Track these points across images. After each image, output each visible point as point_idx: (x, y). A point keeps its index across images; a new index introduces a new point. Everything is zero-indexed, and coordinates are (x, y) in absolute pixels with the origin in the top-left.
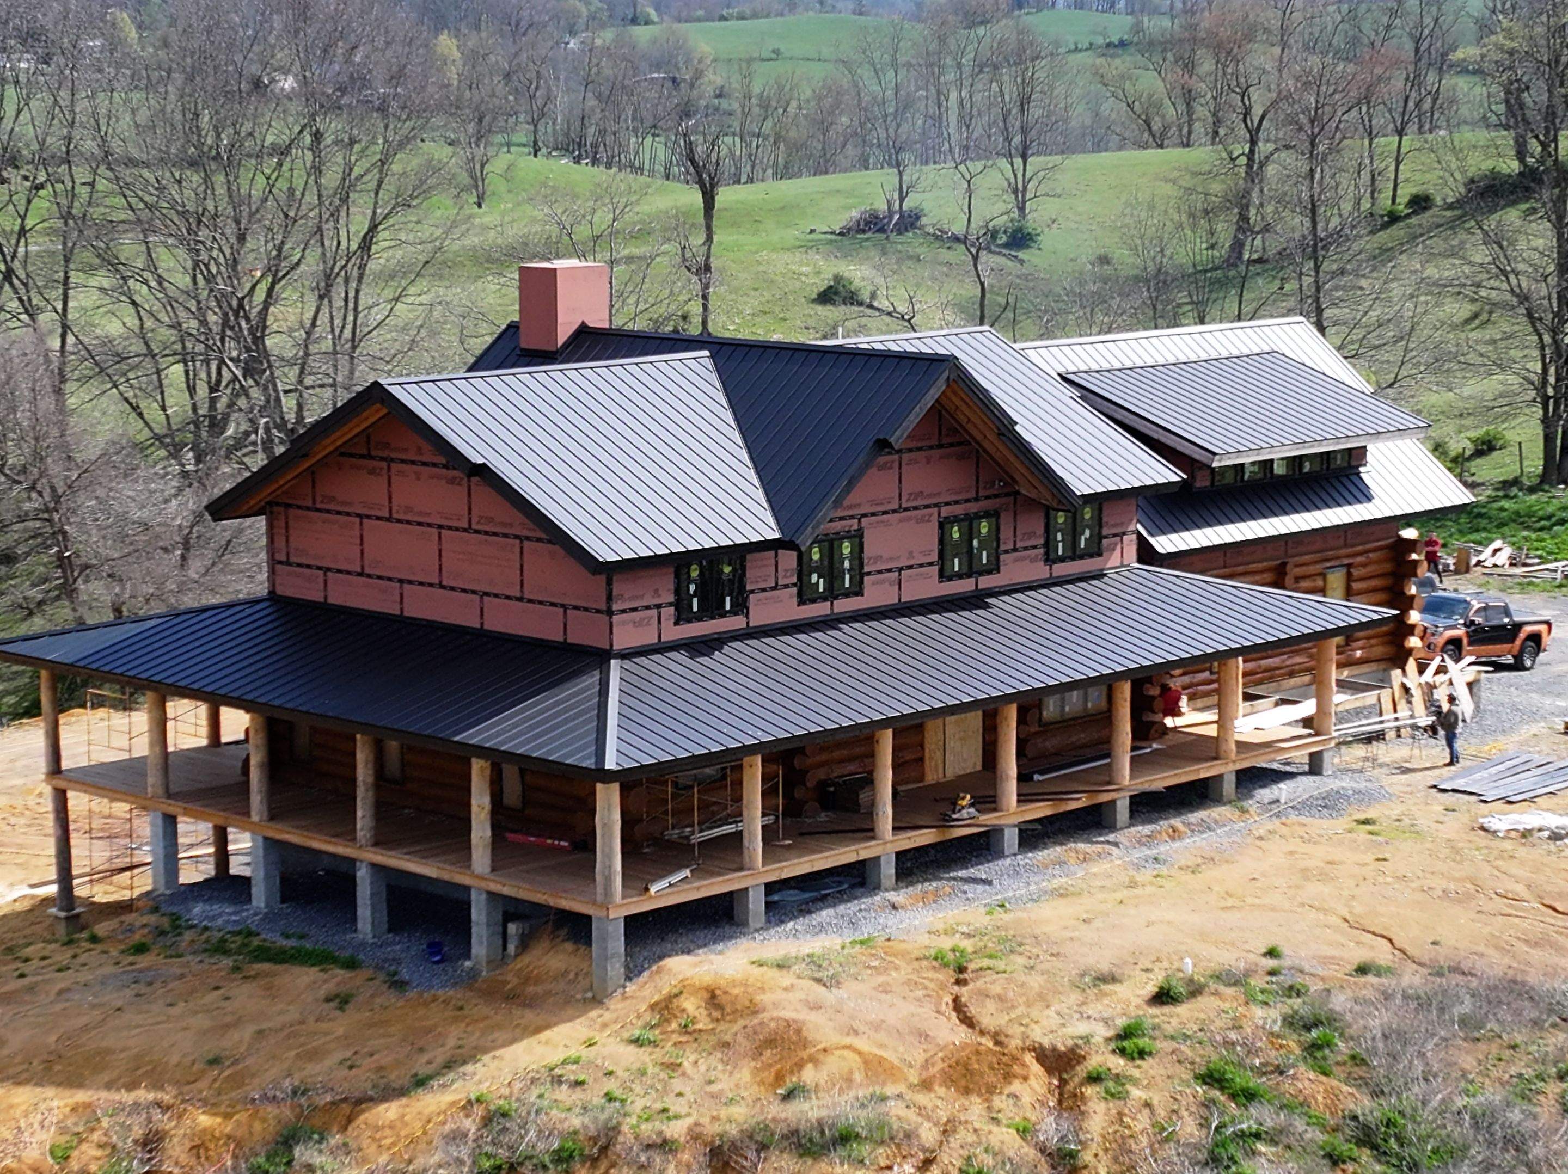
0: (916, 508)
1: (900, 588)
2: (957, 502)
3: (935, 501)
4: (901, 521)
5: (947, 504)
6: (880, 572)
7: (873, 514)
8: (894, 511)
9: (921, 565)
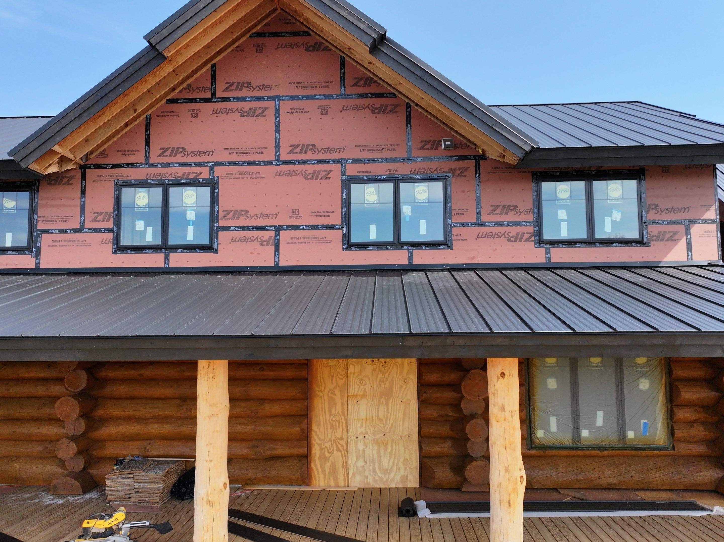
0: (304, 162)
1: (277, 249)
2: (373, 161)
3: (337, 156)
4: (278, 174)
5: (355, 161)
6: (243, 228)
7: (235, 164)
8: (268, 163)
9: (313, 227)
